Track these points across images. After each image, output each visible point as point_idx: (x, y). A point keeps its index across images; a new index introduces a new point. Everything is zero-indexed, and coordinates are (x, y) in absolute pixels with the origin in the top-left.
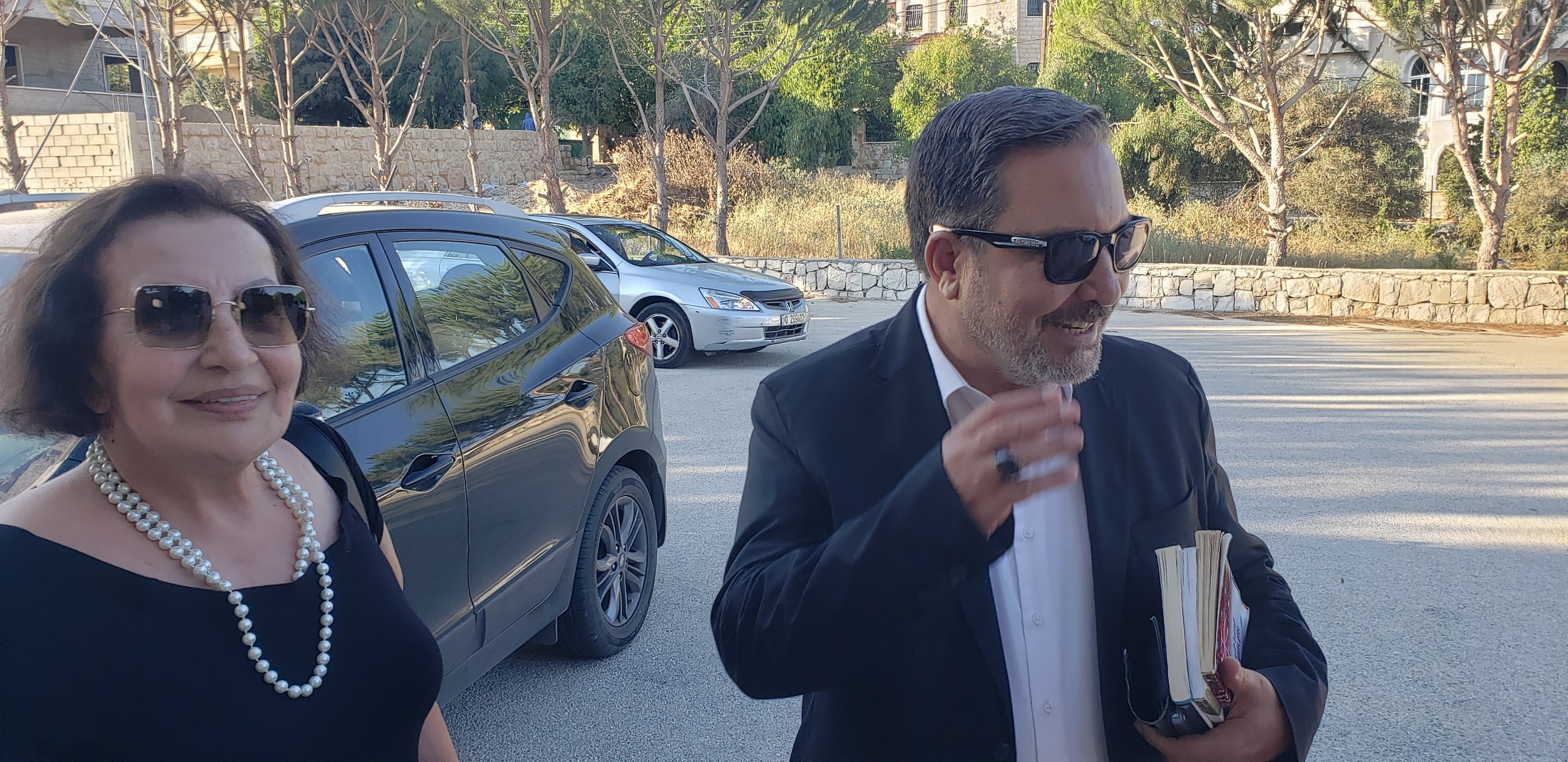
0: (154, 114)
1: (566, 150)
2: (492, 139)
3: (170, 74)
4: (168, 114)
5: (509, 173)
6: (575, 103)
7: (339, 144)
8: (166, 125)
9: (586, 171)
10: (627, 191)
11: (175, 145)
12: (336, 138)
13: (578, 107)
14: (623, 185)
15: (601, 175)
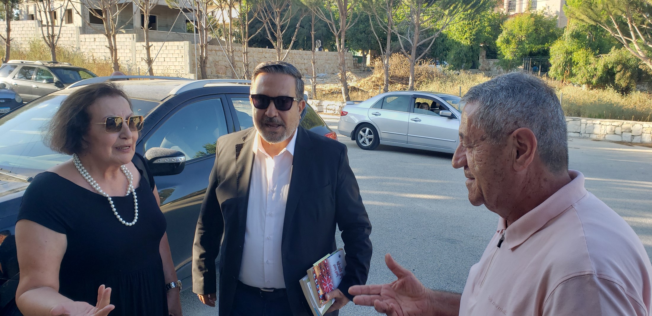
0: (198, 42)
2: (326, 55)
3: (204, 27)
5: (332, 69)
7: (267, 55)
11: (204, 54)
14: (375, 76)
15: (369, 71)
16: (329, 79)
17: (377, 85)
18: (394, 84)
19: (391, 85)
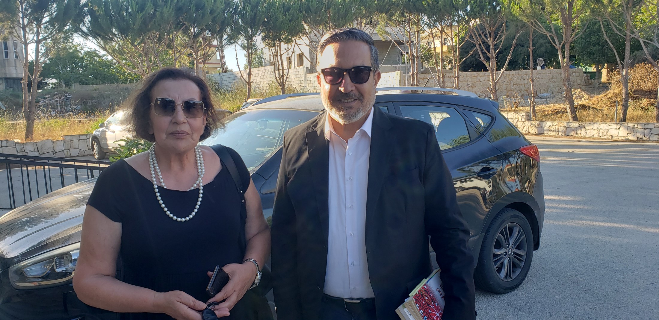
0: (409, 71)
1: (587, 76)
2: (550, 73)
3: (416, 55)
4: (414, 71)
5: (558, 88)
6: (594, 54)
7: (482, 79)
8: (413, 75)
9: (597, 85)
10: (614, 93)
11: (415, 82)
12: (481, 76)
13: (595, 56)
14: (612, 91)
15: (605, 87)
16: (553, 99)
17: (615, 102)
18: (638, 100)
19: (635, 101)
